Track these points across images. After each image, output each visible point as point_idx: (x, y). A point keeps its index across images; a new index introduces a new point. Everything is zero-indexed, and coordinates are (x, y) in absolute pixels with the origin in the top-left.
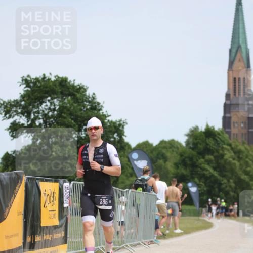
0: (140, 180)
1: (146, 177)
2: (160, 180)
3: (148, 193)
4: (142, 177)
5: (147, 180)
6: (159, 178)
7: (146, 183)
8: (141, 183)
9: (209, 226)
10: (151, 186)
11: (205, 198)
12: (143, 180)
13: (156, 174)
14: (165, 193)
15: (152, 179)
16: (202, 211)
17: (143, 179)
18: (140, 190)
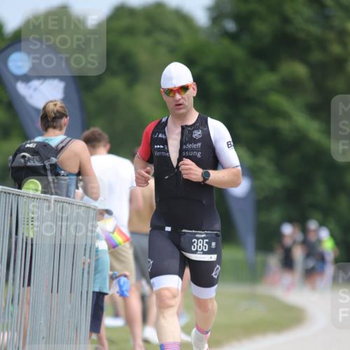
0: (34, 152)
1: (55, 138)
2: (111, 152)
3: (64, 198)
4: (39, 139)
5: (57, 151)
6: (108, 146)
7: (54, 160)
8: (35, 162)
9: (291, 318)
10: (76, 171)
11: (275, 215)
12: (44, 151)
13: (95, 129)
14: (131, 200)
15: (79, 146)
16: (265, 266)
17: (45, 145)
18: (33, 186)
